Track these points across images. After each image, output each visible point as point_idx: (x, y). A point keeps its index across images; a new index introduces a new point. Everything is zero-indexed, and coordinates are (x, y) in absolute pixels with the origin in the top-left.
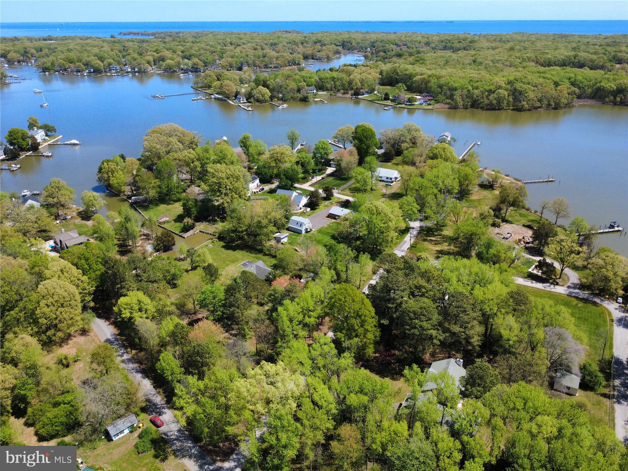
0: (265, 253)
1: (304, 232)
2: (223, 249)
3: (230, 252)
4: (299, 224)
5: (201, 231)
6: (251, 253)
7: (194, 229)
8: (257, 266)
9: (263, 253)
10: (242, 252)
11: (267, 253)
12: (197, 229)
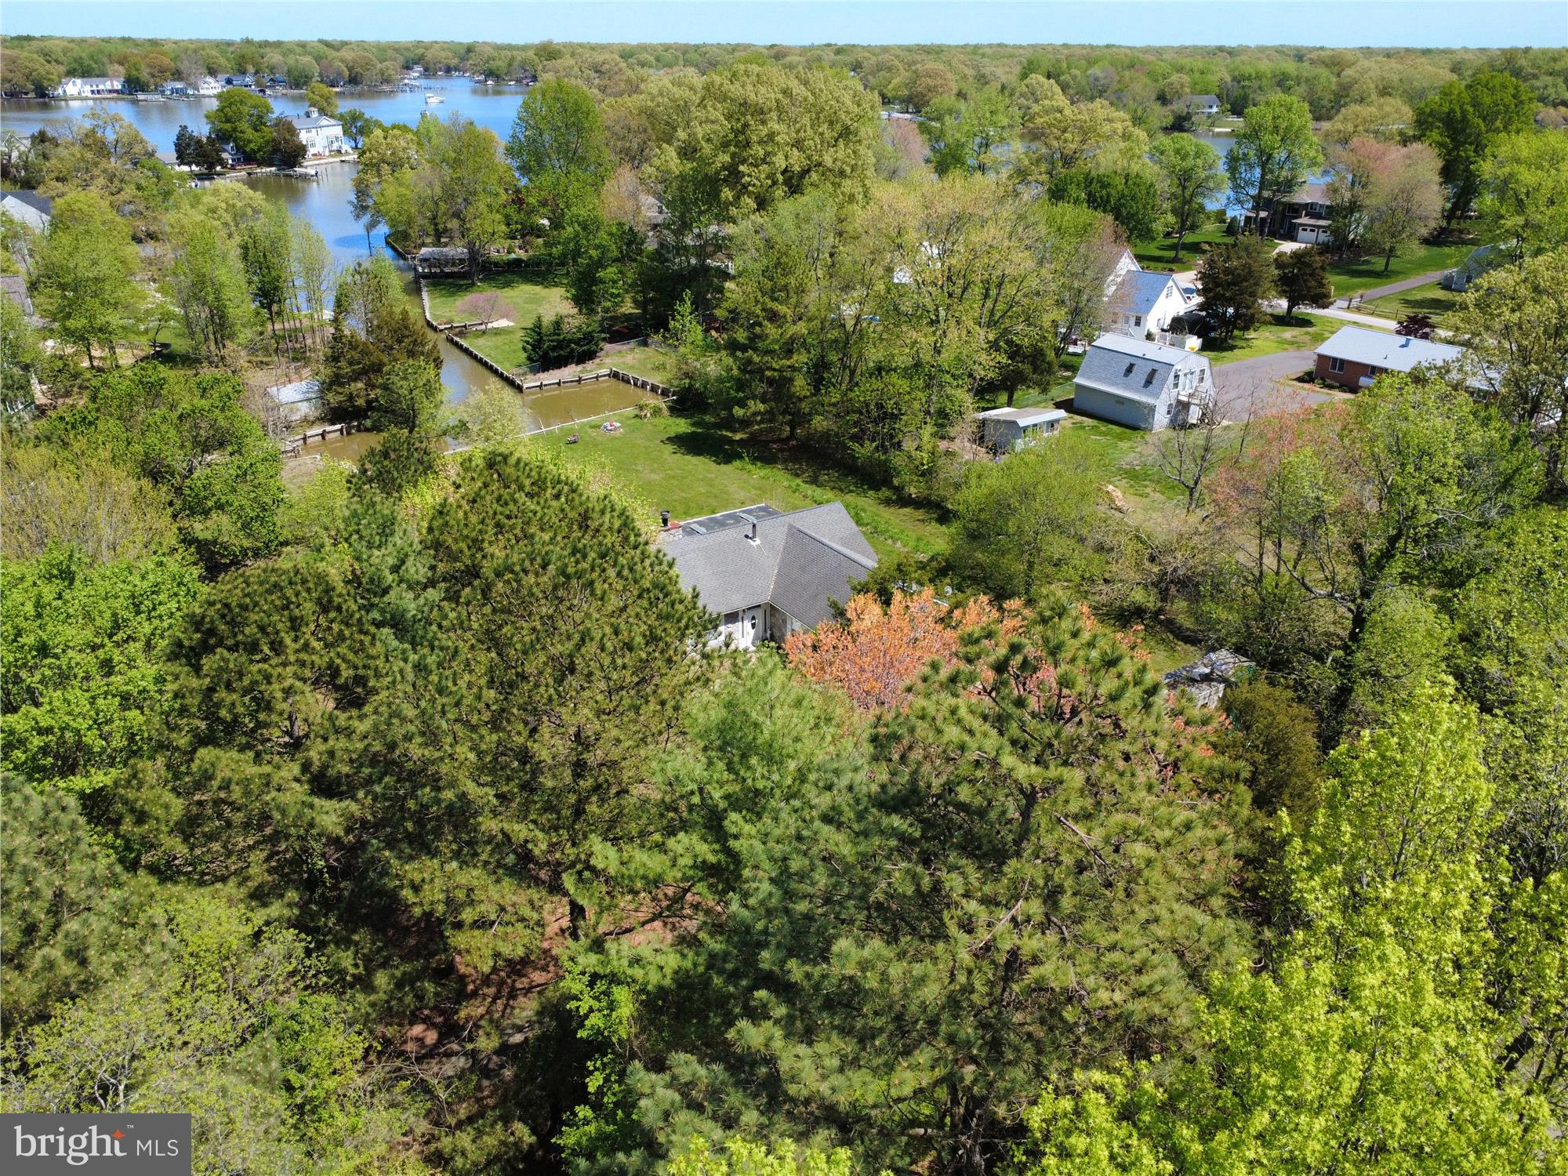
0: (898, 490)
1: (1161, 419)
2: (670, 448)
3: (702, 465)
4: (1139, 375)
5: (615, 375)
6: (814, 481)
7: (589, 365)
8: (797, 535)
9: (885, 492)
10: (766, 471)
11: (913, 491)
12: (600, 366)
